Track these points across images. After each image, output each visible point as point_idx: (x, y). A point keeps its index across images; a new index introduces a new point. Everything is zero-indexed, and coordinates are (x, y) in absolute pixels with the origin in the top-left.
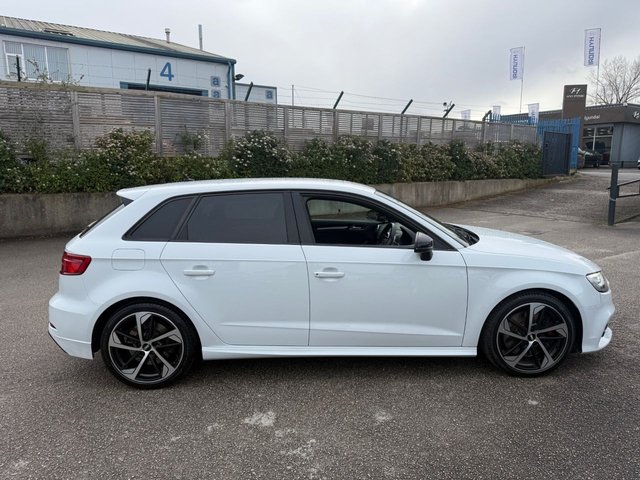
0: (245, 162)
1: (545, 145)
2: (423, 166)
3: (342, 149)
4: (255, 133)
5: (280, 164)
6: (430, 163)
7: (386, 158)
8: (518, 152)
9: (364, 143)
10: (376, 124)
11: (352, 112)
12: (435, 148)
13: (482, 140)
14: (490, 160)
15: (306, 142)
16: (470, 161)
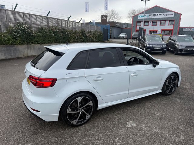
0: (18, 35)
1: (104, 32)
2: (76, 38)
3: (52, 31)
4: (19, 23)
5: (31, 36)
6: (77, 36)
7: (65, 34)
8: (98, 34)
9: (59, 29)
10: (60, 23)
11: (53, 18)
12: (78, 32)
13: (89, 30)
14: (92, 36)
15: (39, 28)
16: (87, 36)
